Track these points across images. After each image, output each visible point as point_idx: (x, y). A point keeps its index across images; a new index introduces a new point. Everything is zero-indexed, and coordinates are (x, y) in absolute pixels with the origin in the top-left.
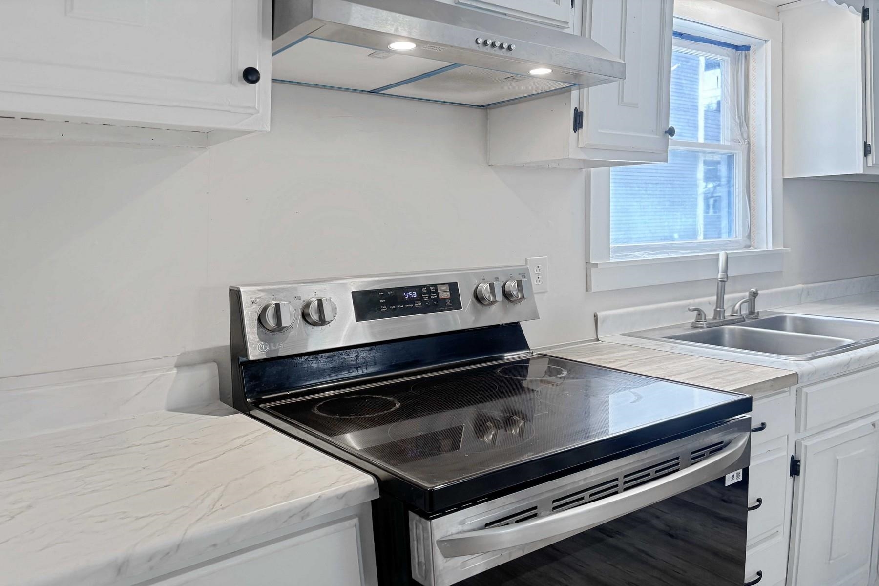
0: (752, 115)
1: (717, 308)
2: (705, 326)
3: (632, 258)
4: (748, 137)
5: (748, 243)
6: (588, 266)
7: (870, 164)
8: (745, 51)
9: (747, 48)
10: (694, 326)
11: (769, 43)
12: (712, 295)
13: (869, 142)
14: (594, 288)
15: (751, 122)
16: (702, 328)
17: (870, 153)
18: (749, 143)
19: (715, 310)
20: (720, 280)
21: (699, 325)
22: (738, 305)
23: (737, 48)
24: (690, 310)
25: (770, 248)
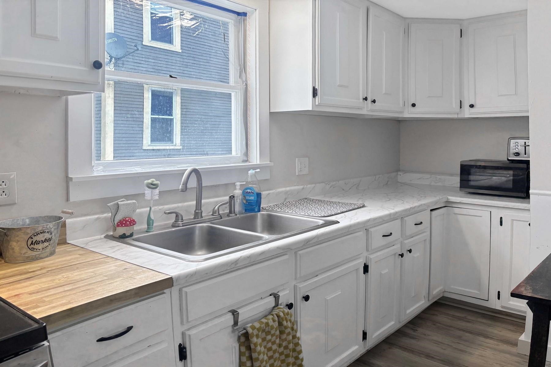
0: (248, 64)
1: (196, 210)
2: (181, 225)
3: (124, 171)
4: (246, 81)
5: (246, 159)
6: (68, 180)
7: (317, 104)
8: (243, 16)
9: (245, 14)
10: (173, 226)
11: (257, 11)
12: (192, 200)
13: (317, 87)
14: (72, 199)
15: (248, 69)
16: (179, 226)
17: (317, 95)
18: (246, 85)
19: (195, 211)
20: (180, 190)
21: (177, 225)
22: (216, 208)
23: (238, 14)
24: (165, 213)
25: (258, 163)
